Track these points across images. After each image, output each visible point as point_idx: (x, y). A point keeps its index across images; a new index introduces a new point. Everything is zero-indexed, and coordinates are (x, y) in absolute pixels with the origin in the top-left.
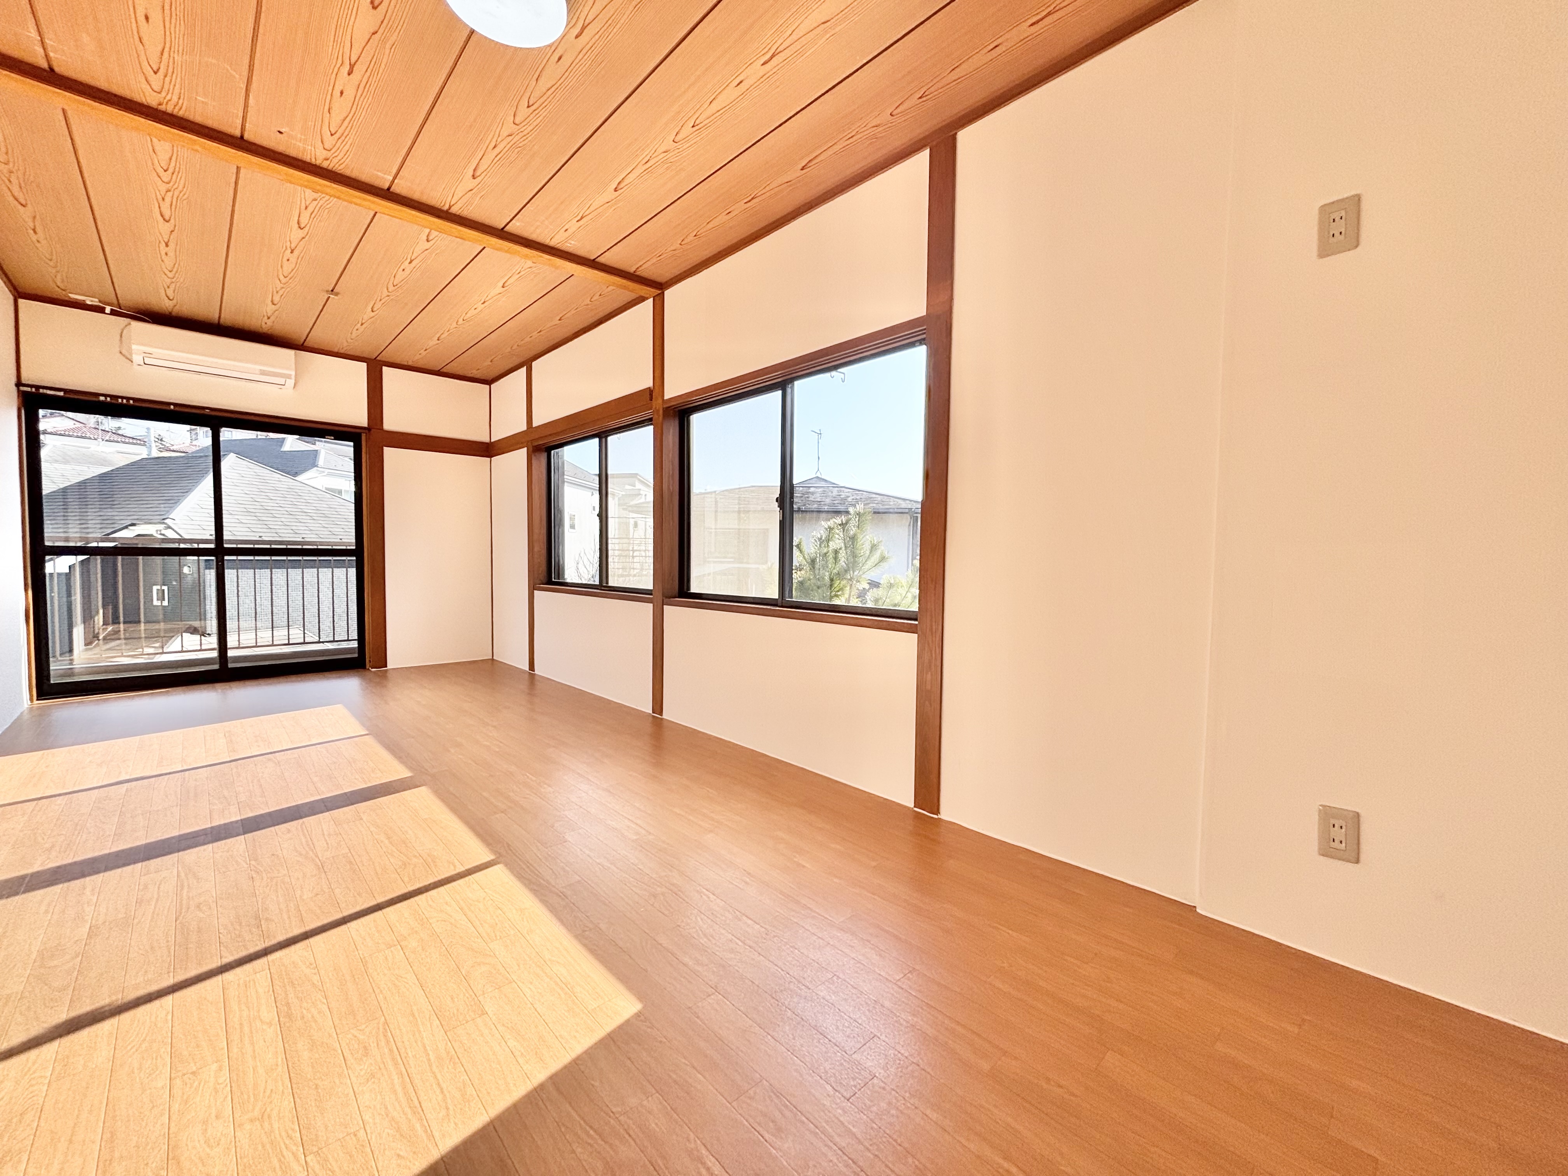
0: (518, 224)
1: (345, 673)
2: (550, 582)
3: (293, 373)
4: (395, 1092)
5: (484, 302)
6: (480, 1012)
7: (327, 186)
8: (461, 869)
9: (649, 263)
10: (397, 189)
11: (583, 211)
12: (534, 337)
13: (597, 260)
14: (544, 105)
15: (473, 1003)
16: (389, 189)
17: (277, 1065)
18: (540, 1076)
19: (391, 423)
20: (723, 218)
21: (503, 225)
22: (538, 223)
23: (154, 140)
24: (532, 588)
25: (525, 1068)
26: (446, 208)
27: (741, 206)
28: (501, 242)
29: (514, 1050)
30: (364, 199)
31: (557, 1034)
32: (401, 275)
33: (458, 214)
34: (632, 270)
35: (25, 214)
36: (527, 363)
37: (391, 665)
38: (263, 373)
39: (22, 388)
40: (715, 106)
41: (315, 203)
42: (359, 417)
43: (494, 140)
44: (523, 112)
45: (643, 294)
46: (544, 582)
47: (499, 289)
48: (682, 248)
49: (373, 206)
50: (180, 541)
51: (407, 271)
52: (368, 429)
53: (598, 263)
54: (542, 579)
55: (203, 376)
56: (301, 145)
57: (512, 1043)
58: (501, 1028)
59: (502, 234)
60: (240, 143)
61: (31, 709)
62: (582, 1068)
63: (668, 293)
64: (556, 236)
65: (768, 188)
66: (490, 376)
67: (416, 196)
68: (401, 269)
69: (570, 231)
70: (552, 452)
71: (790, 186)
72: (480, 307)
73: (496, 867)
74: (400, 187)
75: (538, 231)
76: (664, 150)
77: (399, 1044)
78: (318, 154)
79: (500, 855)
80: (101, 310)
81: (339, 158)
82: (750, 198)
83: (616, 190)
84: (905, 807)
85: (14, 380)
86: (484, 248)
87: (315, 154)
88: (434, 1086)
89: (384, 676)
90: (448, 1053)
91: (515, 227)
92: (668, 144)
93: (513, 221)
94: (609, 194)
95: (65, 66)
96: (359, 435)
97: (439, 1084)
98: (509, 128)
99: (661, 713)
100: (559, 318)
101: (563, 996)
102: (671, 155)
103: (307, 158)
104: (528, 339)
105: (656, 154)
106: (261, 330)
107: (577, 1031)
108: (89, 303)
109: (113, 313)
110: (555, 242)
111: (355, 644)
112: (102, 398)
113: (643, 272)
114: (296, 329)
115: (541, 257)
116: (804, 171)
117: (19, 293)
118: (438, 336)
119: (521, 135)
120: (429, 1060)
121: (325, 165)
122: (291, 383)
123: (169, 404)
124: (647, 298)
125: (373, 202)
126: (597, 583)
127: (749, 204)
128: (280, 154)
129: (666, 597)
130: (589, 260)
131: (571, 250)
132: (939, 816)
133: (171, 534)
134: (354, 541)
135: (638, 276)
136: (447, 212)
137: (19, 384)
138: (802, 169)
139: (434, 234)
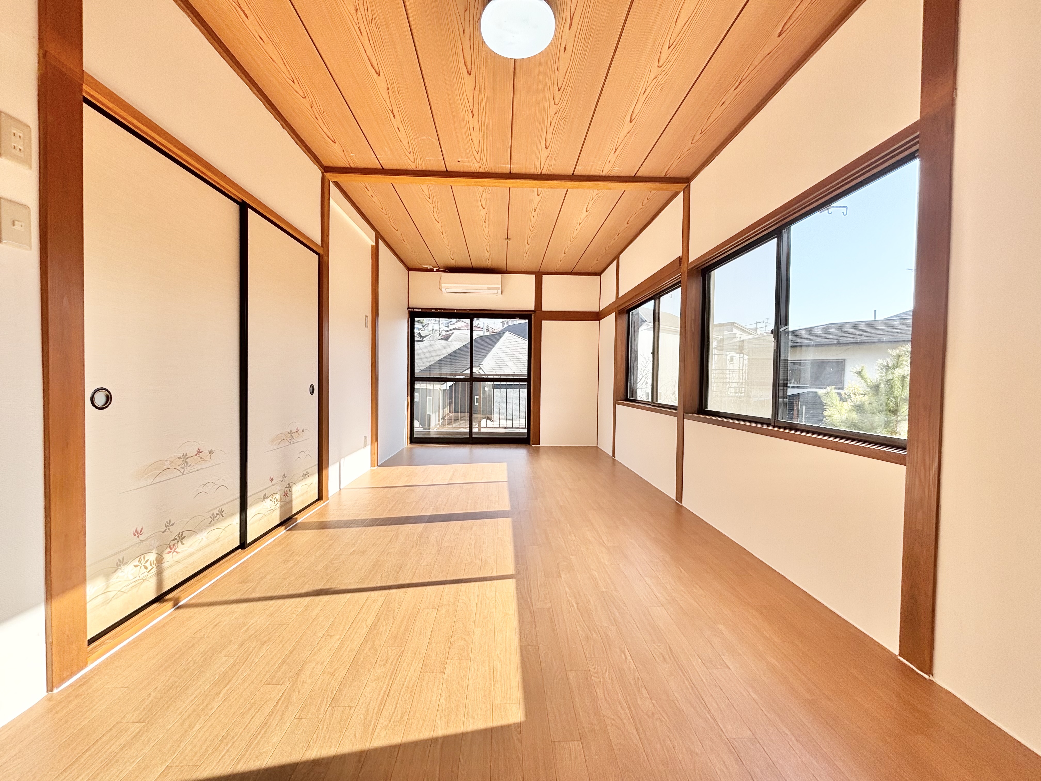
0: (580, 168)
1: (519, 446)
2: (627, 400)
3: (500, 286)
4: (379, 695)
5: (580, 224)
6: (442, 670)
7: (483, 182)
8: (494, 574)
9: (673, 166)
10: (514, 171)
11: (615, 145)
12: (616, 239)
13: (637, 175)
14: (567, 85)
15: (443, 662)
16: (510, 172)
17: (354, 650)
18: (440, 732)
19: (546, 307)
20: (719, 110)
21: (572, 173)
22: (592, 163)
23: (421, 185)
24: (615, 404)
25: (437, 721)
26: (539, 173)
27: (731, 94)
28: (572, 183)
29: (440, 705)
30: (500, 182)
31: (467, 709)
32: (533, 220)
33: (546, 174)
34: (663, 175)
35: (398, 233)
36: (617, 258)
37: (542, 444)
38: (489, 288)
39: (409, 310)
40: (681, 22)
41: (484, 192)
42: (530, 306)
43: (549, 120)
44: (558, 95)
45: (677, 190)
46: (624, 399)
47: (585, 214)
48: (693, 147)
49: (507, 185)
50: (485, 375)
51: (536, 216)
52: (534, 311)
53: (639, 177)
54: (622, 397)
55: (467, 295)
56: (468, 164)
57: (443, 700)
58: (444, 686)
59: (573, 178)
60: (447, 174)
61: (407, 448)
62: (463, 743)
63: (693, 184)
64: (605, 168)
65: (751, 68)
66: (599, 270)
67: (523, 171)
68: (532, 217)
69: (612, 162)
70: (631, 313)
71: (772, 57)
72: (579, 228)
73: (511, 580)
74: (516, 169)
75: (593, 168)
76: (653, 77)
77: (399, 668)
78: (476, 166)
79: (518, 572)
80: (432, 270)
81: (484, 164)
82: (738, 83)
83: (631, 122)
84: (888, 651)
85: (406, 307)
86: (567, 190)
87: (474, 167)
88: (395, 703)
89: (537, 450)
90: (413, 686)
91: (580, 170)
92: (656, 70)
93: (577, 167)
94: (627, 126)
95: (388, 165)
96: (531, 315)
97: (397, 703)
98: (554, 108)
99: (681, 502)
100: (626, 223)
101: (487, 684)
102: (660, 78)
103: (473, 170)
104: (613, 242)
105: (649, 84)
106: (488, 267)
107: (477, 714)
108: (429, 268)
109: (437, 271)
110: (605, 172)
111: (525, 431)
112: (433, 310)
113: (671, 174)
114: (501, 264)
115: (598, 184)
116: (781, 37)
117: (410, 269)
118: (564, 251)
119: (562, 110)
120: (403, 685)
121: (481, 170)
122: (500, 291)
123: (454, 309)
124: (680, 192)
125: (506, 183)
126: (650, 400)
127: (738, 89)
128: (463, 172)
129: (687, 413)
130: (631, 177)
131: (618, 174)
132: (931, 678)
133: (482, 372)
134: (527, 374)
135: (670, 178)
136: (541, 174)
137: (408, 308)
138: (779, 36)
139: (540, 190)
